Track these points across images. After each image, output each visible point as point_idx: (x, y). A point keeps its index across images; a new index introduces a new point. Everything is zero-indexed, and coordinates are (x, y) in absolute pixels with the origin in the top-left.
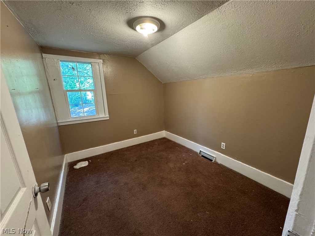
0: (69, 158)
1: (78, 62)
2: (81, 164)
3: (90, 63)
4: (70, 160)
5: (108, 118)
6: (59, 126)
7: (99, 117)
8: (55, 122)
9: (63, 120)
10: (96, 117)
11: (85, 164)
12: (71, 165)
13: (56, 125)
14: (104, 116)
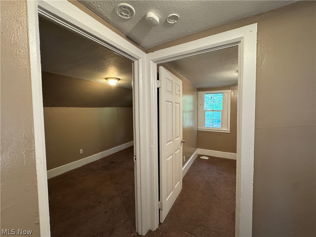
0: (199, 151)
1: (215, 93)
2: (204, 157)
3: (222, 93)
4: (199, 153)
5: (229, 132)
6: (198, 131)
7: (222, 130)
8: (196, 128)
9: (201, 128)
10: (220, 129)
11: (207, 158)
12: (199, 156)
13: (196, 130)
14: (226, 130)
